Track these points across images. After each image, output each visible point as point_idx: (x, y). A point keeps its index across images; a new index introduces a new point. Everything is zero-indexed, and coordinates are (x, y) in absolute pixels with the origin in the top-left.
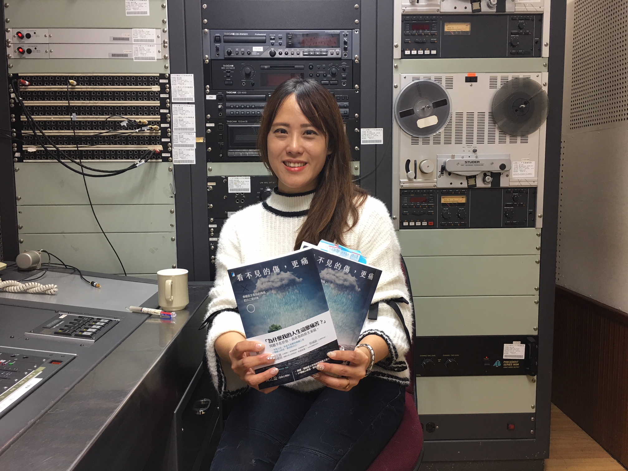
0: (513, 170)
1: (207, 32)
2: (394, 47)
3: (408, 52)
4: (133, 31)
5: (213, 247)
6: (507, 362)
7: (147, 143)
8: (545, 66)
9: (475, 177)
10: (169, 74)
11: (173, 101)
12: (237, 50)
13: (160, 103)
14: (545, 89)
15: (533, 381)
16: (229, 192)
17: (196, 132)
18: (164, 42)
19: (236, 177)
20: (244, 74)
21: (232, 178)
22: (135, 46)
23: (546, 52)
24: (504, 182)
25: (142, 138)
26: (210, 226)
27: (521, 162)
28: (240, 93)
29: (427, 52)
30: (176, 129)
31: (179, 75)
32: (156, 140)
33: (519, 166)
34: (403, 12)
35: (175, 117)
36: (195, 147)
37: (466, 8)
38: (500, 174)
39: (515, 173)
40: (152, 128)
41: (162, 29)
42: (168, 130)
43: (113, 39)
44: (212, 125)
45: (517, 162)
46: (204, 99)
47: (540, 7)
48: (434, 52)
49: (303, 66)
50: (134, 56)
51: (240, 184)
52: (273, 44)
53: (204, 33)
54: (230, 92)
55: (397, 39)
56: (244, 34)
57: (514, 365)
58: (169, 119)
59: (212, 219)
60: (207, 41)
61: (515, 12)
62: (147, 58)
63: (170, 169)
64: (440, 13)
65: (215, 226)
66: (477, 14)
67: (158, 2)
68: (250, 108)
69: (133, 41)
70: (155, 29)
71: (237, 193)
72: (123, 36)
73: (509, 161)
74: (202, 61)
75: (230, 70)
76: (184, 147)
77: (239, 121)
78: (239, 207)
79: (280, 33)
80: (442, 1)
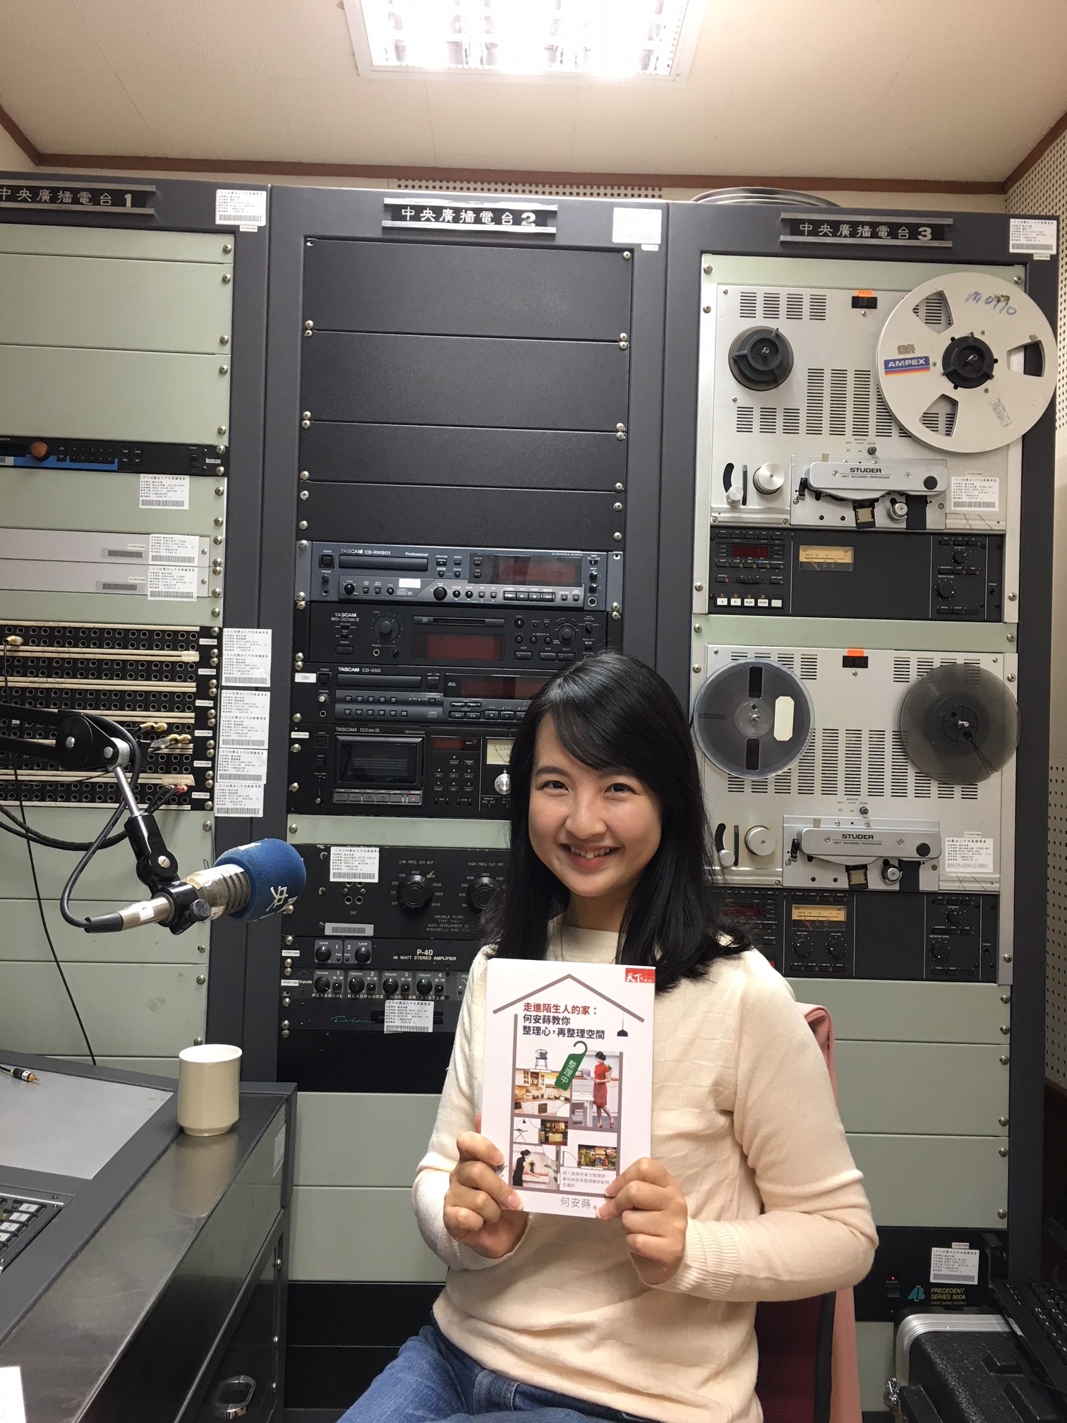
0: (947, 855)
1: (305, 547)
2: (694, 591)
3: (722, 601)
4: (151, 538)
5: (287, 1000)
6: (939, 1290)
7: (161, 769)
8: (1010, 640)
9: (864, 867)
10: (219, 628)
11: (224, 684)
12: (366, 583)
13: (197, 687)
14: (1013, 688)
16: (332, 879)
17: (269, 750)
18: (216, 563)
19: (349, 848)
20: (377, 632)
21: (340, 850)
22: (154, 569)
23: (1011, 611)
24: (927, 882)
25: (151, 757)
26: (285, 953)
27: (963, 840)
28: (367, 670)
29: (763, 603)
30: (226, 742)
31: (242, 630)
32: (181, 764)
33: (958, 847)
34: (715, 522)
35: (226, 717)
36: (264, 781)
37: (843, 518)
38: (919, 863)
39: (950, 862)
40: (174, 739)
41: (213, 538)
42: (208, 743)
43: (107, 553)
44: (305, 735)
45: (955, 839)
46: (289, 678)
47: (998, 522)
48: (777, 603)
49: (503, 620)
50: (150, 590)
51: (356, 864)
52: (441, 575)
53: (299, 547)
54: (347, 669)
55: (701, 575)
56: (381, 552)
57: (956, 1297)
58: (213, 720)
59: (290, 938)
60: (305, 566)
61: (946, 529)
62: (176, 595)
63: (207, 825)
64: (789, 526)
65: (296, 953)
66: (863, 532)
67: (208, 484)
68: (388, 702)
69: (150, 558)
70: (198, 537)
71: (349, 883)
72: (130, 548)
73: (937, 838)
74: (292, 603)
75: (349, 624)
76: (239, 781)
77: (362, 730)
78: (352, 912)
79: (458, 553)
80: (795, 503)
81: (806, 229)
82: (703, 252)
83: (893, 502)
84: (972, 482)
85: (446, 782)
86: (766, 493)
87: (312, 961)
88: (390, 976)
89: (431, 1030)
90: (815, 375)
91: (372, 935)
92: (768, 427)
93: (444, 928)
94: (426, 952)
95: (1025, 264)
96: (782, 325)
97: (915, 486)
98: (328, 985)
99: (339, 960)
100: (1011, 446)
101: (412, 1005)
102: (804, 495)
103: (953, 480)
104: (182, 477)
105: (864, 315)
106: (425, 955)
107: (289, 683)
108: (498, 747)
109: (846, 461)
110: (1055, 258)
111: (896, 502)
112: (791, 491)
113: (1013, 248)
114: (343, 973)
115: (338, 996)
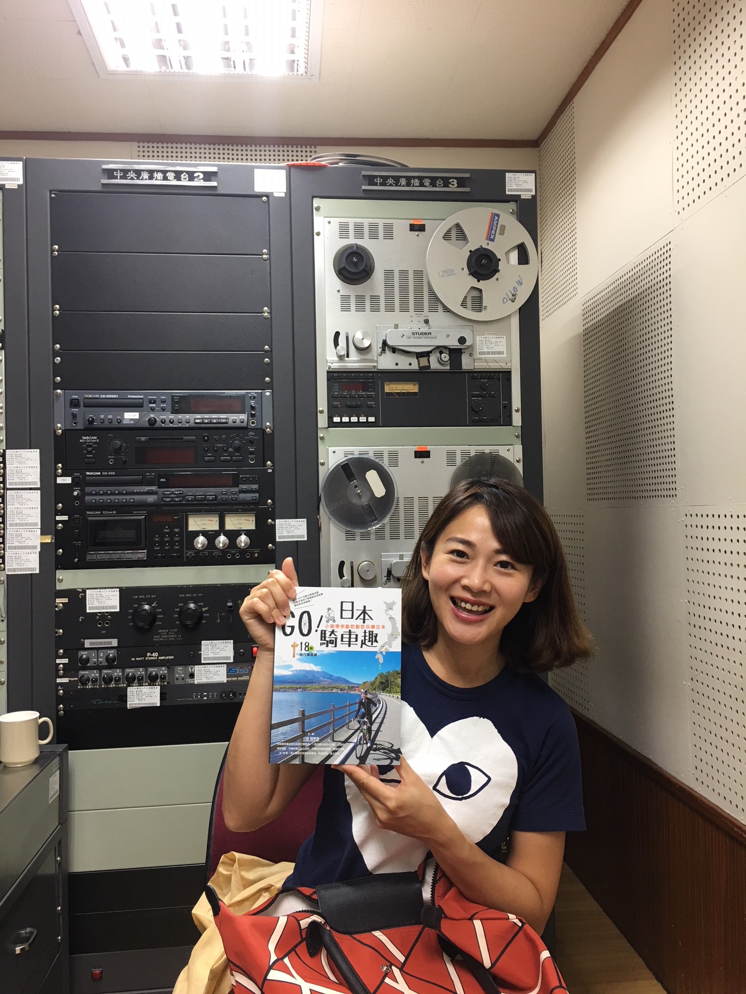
1: (60, 394)
2: (319, 413)
3: (336, 419)
5: (61, 691)
8: (517, 437)
10: (4, 450)
11: (8, 486)
12: (102, 417)
14: (520, 467)
16: (88, 611)
17: (41, 529)
19: (98, 590)
20: (111, 448)
21: (93, 592)
23: (517, 419)
26: (58, 661)
28: (106, 473)
29: (363, 419)
30: (11, 525)
31: (18, 450)
34: (329, 369)
35: (10, 508)
36: (39, 549)
37: (410, 364)
44: (65, 518)
46: (53, 481)
47: (507, 364)
48: (372, 419)
49: (195, 437)
51: (104, 600)
52: (153, 409)
53: (56, 395)
54: (91, 473)
55: (322, 404)
56: (112, 396)
58: (2, 511)
59: (61, 651)
60: (60, 408)
61: (475, 369)
63: (1, 580)
64: (377, 370)
65: (66, 661)
66: (427, 372)
68: (120, 494)
71: (100, 613)
74: (53, 431)
75: (92, 444)
76: (23, 550)
77: (104, 512)
78: (102, 632)
79: (163, 394)
80: (380, 355)
81: (379, 181)
82: (313, 197)
83: (441, 353)
84: (489, 339)
86: (360, 350)
87: (76, 665)
88: (130, 671)
89: (158, 705)
90: (389, 274)
91: (117, 645)
92: (360, 308)
93: (165, 638)
94: (154, 654)
95: (516, 201)
96: (365, 243)
97: (454, 343)
98: (88, 680)
99: (95, 663)
100: (512, 316)
101: (146, 689)
102: (385, 350)
103: (478, 338)
105: (418, 235)
106: (153, 656)
107: (53, 484)
108: (196, 519)
109: (411, 328)
110: (534, 197)
111: (443, 353)
112: (377, 347)
113: (508, 191)
114: (98, 671)
115: (95, 687)
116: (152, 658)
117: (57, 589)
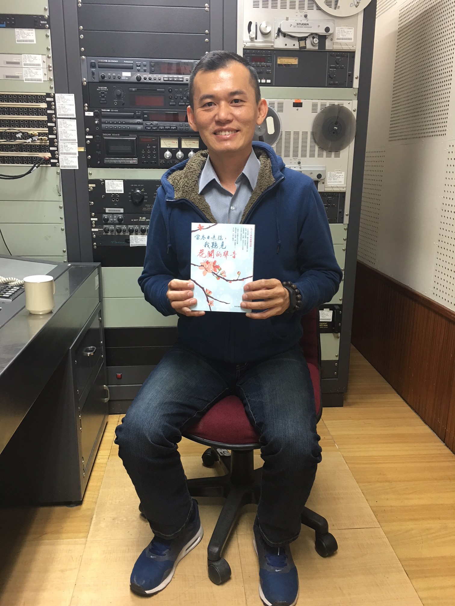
0: (328, 178)
1: (84, 59)
4: (22, 56)
5: (95, 236)
7: (38, 151)
8: (355, 95)
10: (53, 94)
11: (58, 116)
12: (109, 74)
13: (48, 118)
14: (355, 114)
15: (338, 337)
16: (107, 192)
17: (78, 143)
18: (49, 67)
19: (112, 180)
20: (115, 95)
21: (109, 181)
22: (25, 69)
23: (356, 83)
24: (321, 188)
25: (33, 146)
26: (92, 219)
27: (334, 172)
28: (113, 111)
29: (264, 81)
30: (61, 140)
31: (62, 94)
32: (45, 149)
33: (332, 175)
34: (245, 47)
35: (60, 130)
36: (77, 155)
37: (294, 45)
38: (318, 181)
39: (329, 181)
40: (41, 138)
41: (47, 56)
42: (54, 140)
43: (6, 63)
44: (91, 137)
45: (331, 172)
46: (83, 114)
47: (353, 46)
48: (269, 81)
49: (164, 89)
50: (24, 78)
51: (115, 186)
52: (139, 71)
53: (82, 59)
54: (105, 110)
56: (114, 61)
57: (324, 325)
58: (55, 131)
59: (93, 214)
60: (84, 67)
61: (333, 49)
62: (35, 80)
63: (58, 172)
64: (273, 48)
65: (96, 219)
66: (303, 51)
67: (42, 32)
68: (122, 123)
69: (23, 65)
70: (41, 55)
71: (113, 193)
72: (14, 60)
73: (325, 172)
74: (81, 83)
75: (104, 92)
76: (69, 155)
77: (113, 135)
78: (115, 204)
79: (145, 61)
80: (276, 39)
83: (313, 38)
84: (344, 29)
85: (146, 155)
86: (264, 34)
87: (101, 222)
88: (131, 227)
91: (123, 212)
92: (265, 5)
93: (149, 209)
94: (143, 218)
97: (322, 31)
98: (109, 230)
99: (112, 222)
100: (359, 14)
101: (139, 237)
102: (279, 35)
103: (337, 28)
104: (32, 29)
106: (143, 219)
107: (83, 116)
108: (165, 141)
109: (296, 20)
111: (315, 38)
112: (274, 34)
114: (114, 226)
115: (112, 234)
116: (142, 220)
117: (89, 179)
